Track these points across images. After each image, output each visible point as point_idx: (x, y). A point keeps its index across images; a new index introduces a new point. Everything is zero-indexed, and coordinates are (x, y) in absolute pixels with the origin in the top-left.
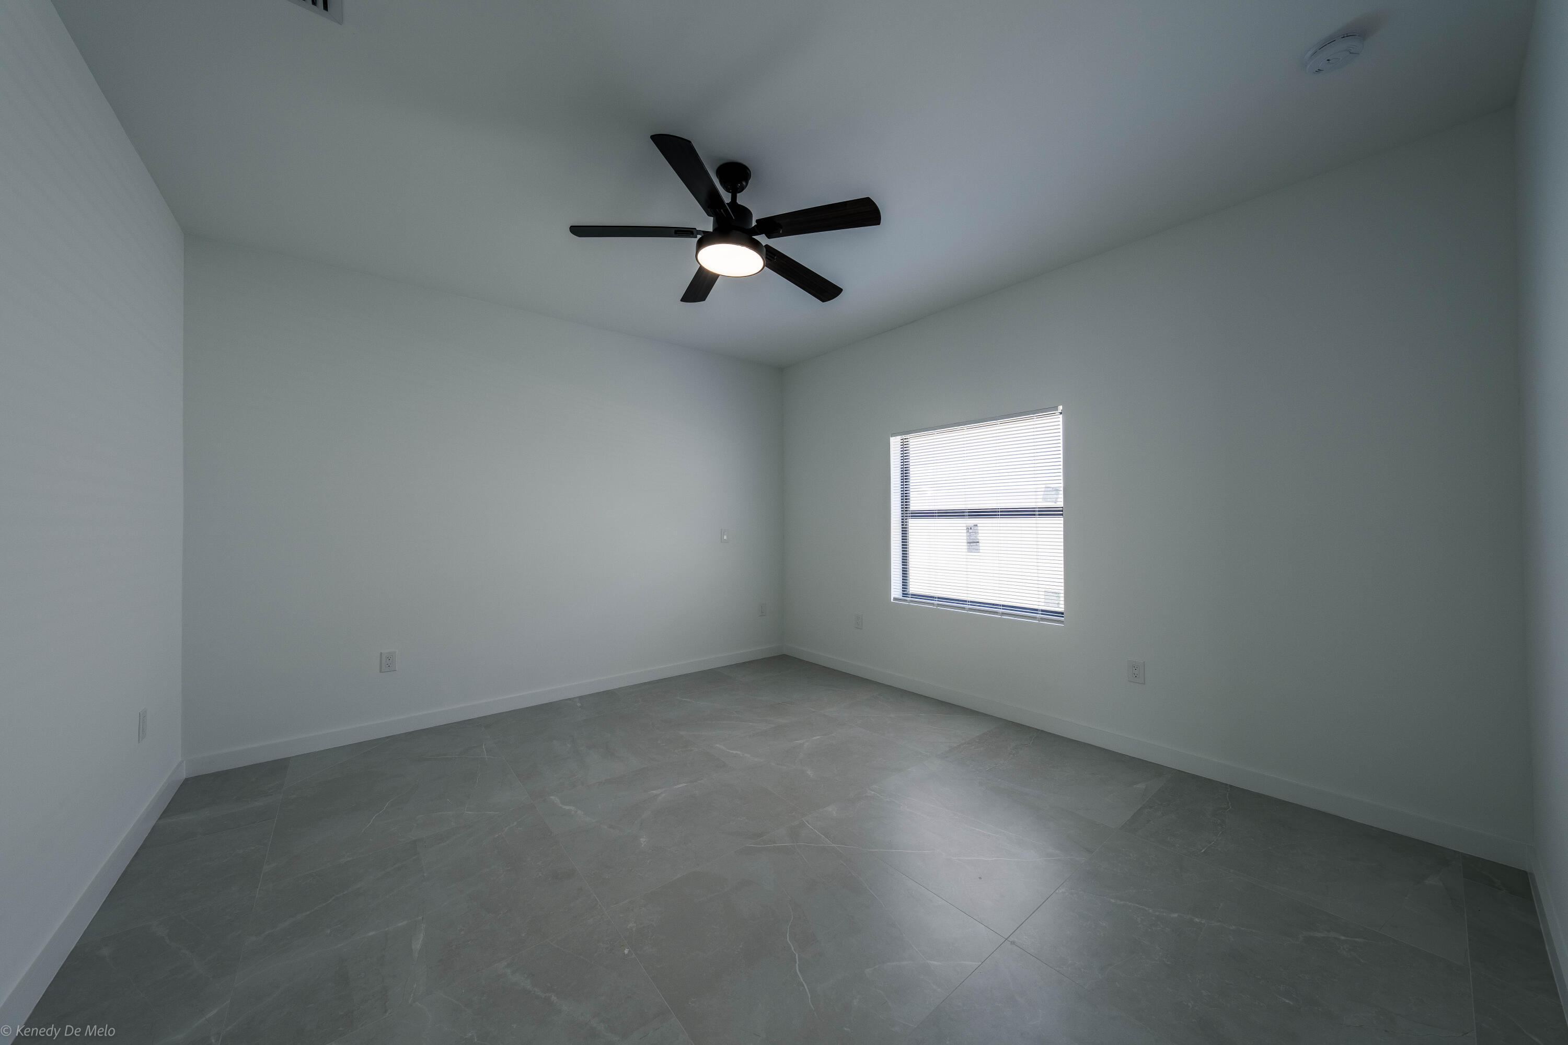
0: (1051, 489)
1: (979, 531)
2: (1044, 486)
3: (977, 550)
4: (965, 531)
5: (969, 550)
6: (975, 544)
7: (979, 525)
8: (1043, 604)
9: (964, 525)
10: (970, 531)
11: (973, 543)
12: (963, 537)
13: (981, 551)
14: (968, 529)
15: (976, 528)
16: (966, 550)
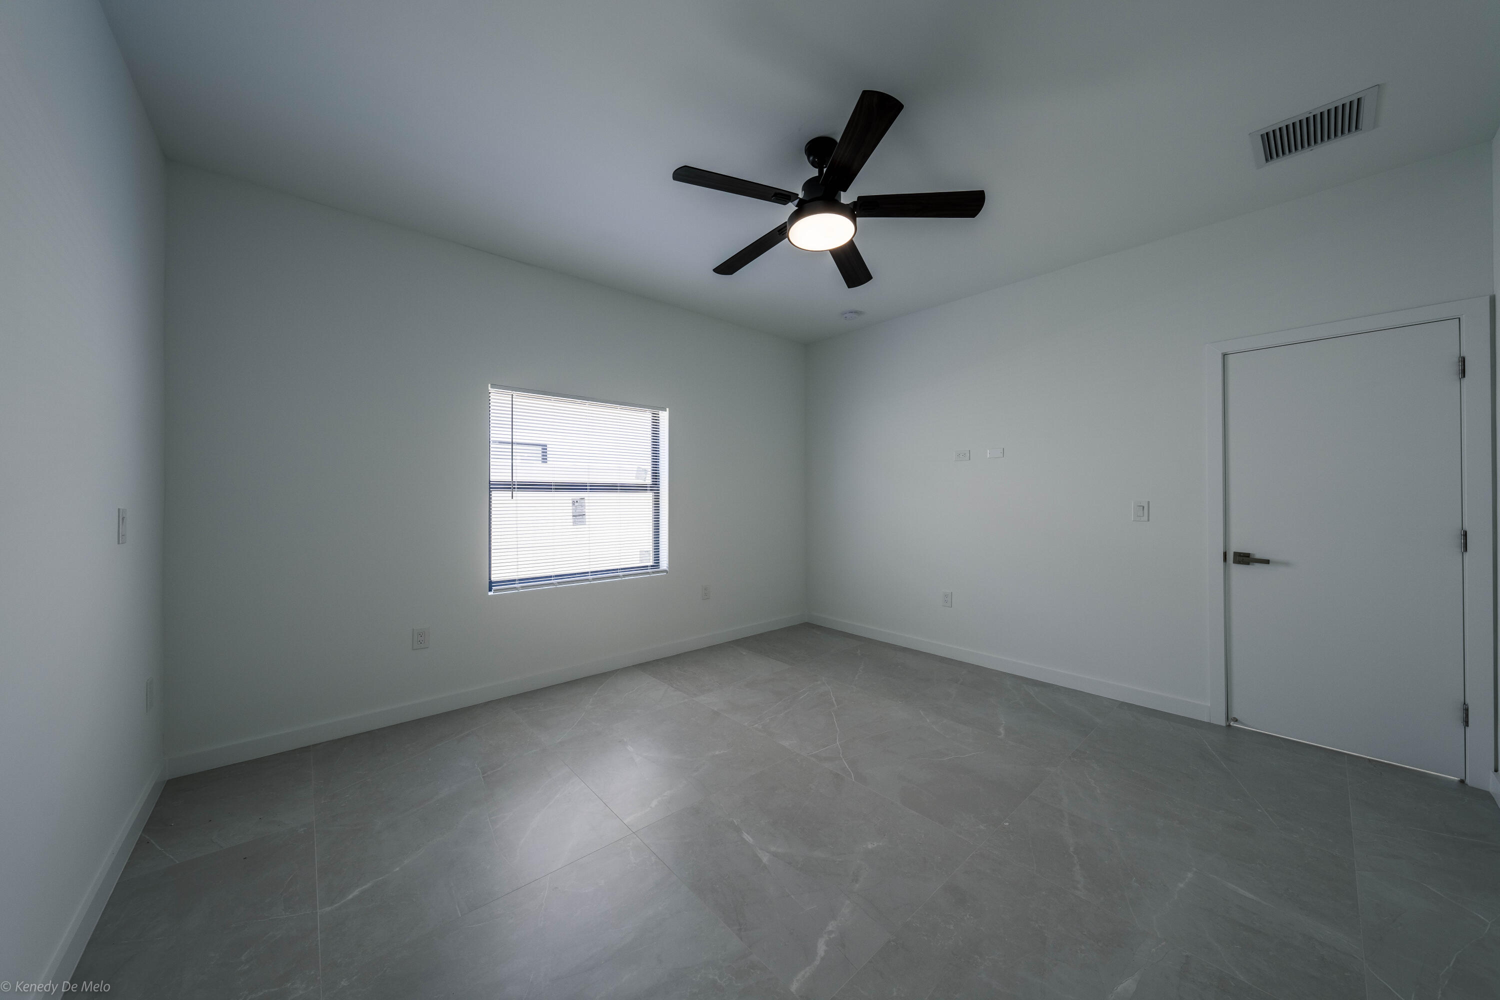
0: (641, 470)
1: (587, 504)
2: (636, 466)
3: (583, 523)
4: (571, 505)
5: (575, 523)
6: (581, 517)
7: (586, 498)
8: (638, 562)
9: (571, 498)
10: (576, 504)
11: (579, 516)
12: (569, 510)
13: (587, 523)
14: (574, 502)
15: (582, 501)
16: (572, 524)
